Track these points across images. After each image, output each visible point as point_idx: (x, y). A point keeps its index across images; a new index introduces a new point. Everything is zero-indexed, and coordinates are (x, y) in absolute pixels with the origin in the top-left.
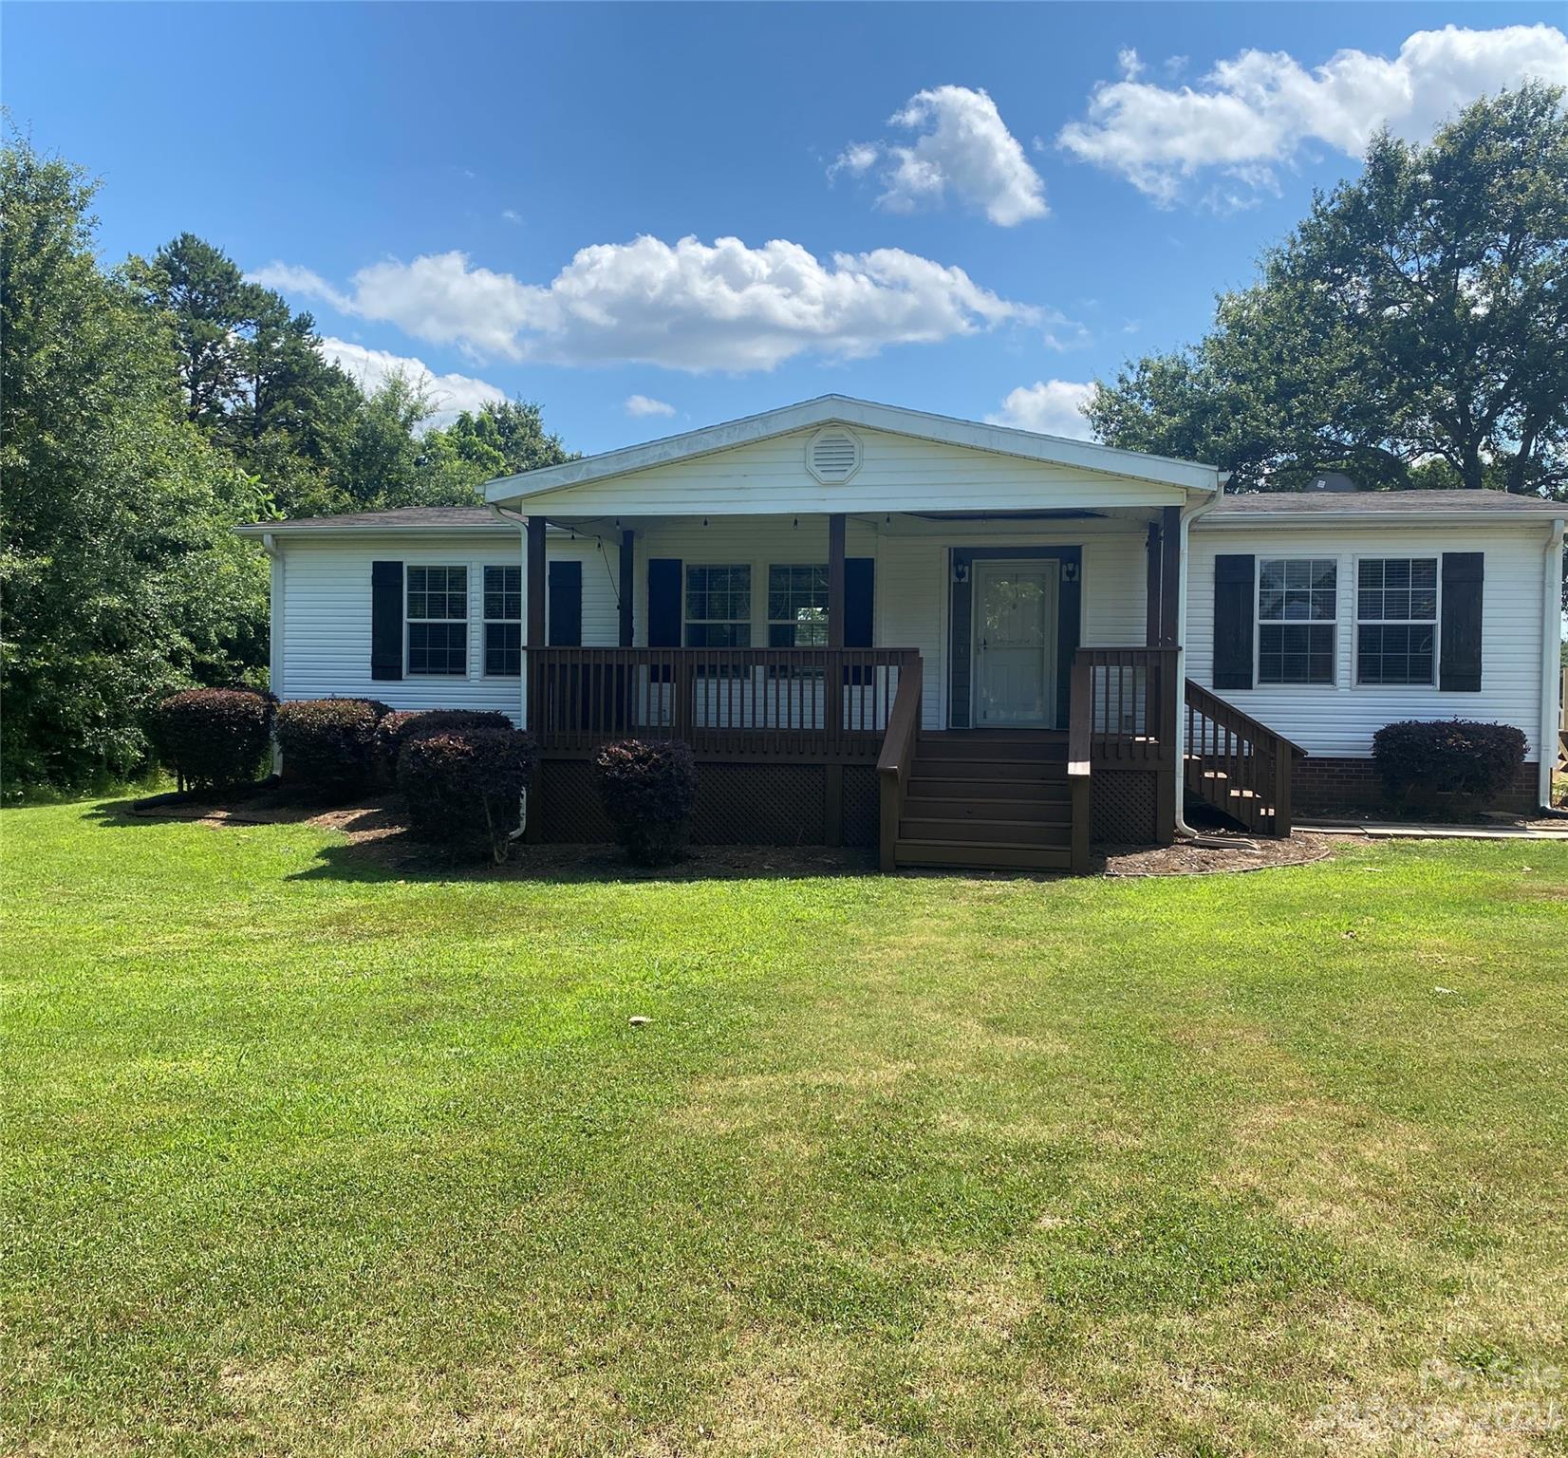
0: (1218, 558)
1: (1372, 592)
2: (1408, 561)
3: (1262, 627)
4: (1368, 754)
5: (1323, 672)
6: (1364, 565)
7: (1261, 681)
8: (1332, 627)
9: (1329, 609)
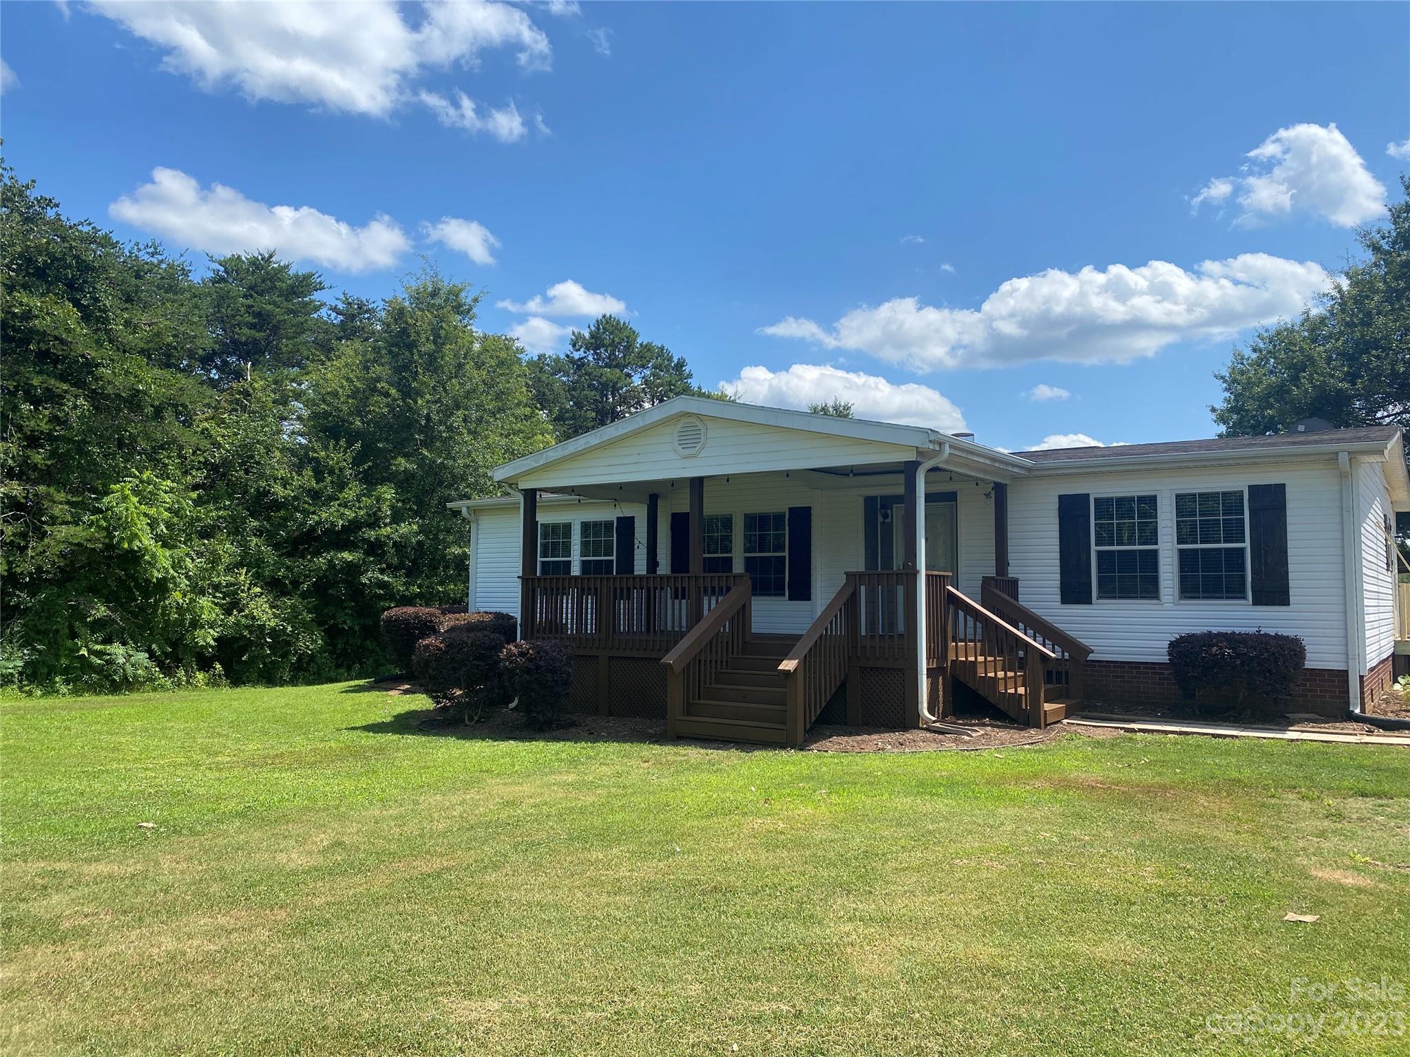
0: (1060, 497)
1: (1190, 521)
2: (1218, 493)
3: (1099, 552)
4: (1165, 659)
5: (1150, 589)
6: (1179, 498)
7: (1099, 597)
8: (1155, 552)
9: (1152, 536)
